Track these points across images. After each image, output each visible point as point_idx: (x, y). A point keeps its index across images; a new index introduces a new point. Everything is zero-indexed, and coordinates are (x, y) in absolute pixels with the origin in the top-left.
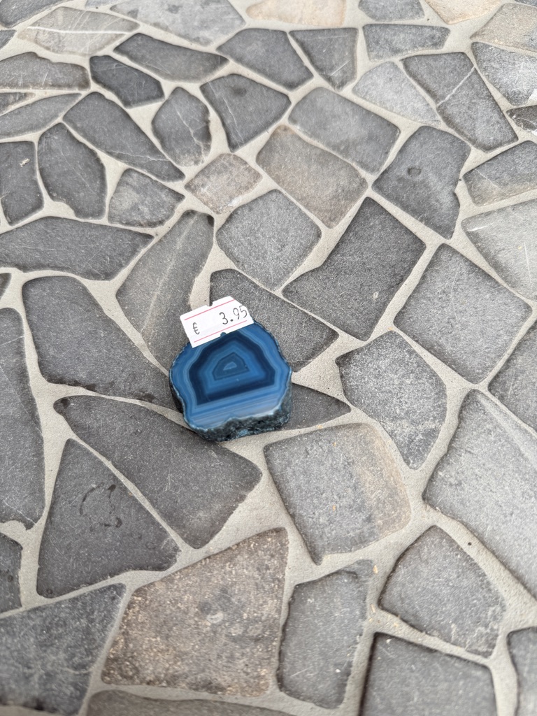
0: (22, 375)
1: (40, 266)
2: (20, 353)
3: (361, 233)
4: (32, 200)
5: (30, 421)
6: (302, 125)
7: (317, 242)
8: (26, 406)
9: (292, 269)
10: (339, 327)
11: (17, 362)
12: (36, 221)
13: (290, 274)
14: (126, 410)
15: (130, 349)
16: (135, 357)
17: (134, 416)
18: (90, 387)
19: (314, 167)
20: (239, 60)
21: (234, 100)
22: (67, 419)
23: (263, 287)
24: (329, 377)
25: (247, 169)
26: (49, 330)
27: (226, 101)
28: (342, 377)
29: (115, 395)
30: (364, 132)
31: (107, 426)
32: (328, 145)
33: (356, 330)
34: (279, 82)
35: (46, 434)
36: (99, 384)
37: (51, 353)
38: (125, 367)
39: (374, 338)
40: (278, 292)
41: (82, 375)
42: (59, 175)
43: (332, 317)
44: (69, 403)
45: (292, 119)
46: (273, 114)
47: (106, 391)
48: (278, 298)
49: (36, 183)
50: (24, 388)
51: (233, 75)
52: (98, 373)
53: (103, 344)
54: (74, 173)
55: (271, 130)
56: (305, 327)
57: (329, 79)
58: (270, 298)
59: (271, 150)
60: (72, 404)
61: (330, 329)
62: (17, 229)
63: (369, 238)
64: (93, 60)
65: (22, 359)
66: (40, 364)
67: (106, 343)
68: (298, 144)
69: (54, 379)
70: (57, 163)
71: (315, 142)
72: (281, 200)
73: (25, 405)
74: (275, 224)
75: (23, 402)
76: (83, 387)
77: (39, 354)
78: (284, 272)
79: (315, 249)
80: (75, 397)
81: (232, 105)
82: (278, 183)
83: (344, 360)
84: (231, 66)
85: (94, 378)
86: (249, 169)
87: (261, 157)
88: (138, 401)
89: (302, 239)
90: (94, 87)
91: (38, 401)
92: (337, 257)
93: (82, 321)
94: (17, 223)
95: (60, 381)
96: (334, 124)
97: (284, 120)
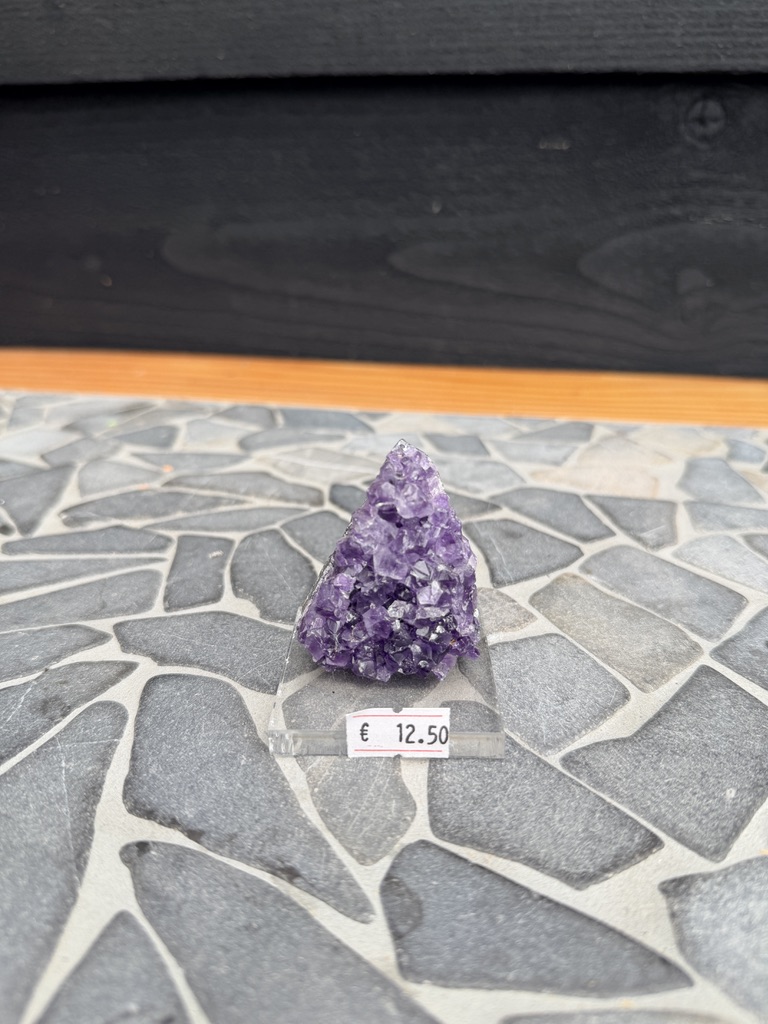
0: (93, 791)
1: (185, 661)
2: (104, 761)
3: (697, 705)
4: (208, 591)
5: (70, 861)
6: (599, 576)
7: (623, 705)
8: (75, 838)
9: (579, 731)
10: (664, 831)
11: (93, 770)
12: (202, 614)
13: (576, 737)
14: (242, 885)
15: (282, 791)
16: (285, 805)
17: (253, 897)
18: (194, 835)
19: (617, 620)
20: (516, 509)
21: (504, 541)
22: (134, 876)
23: (527, 747)
24: (645, 913)
25: (514, 607)
26: (164, 739)
27: (494, 541)
28: (673, 915)
29: (231, 855)
30: (694, 595)
31: (200, 902)
32: (638, 600)
33: (698, 841)
34: (569, 534)
35: (86, 892)
36: (210, 832)
37: (153, 770)
38: (263, 816)
39: (734, 862)
40: (554, 759)
41: (188, 813)
42: (255, 573)
43: (652, 812)
44: (149, 850)
45: (585, 569)
46: (557, 561)
47: (218, 846)
48: (552, 768)
49: (221, 577)
50: (86, 810)
51: (506, 521)
52: (216, 815)
53: (239, 774)
54: (275, 574)
55: (554, 575)
56: (600, 818)
57: (639, 539)
58: (538, 764)
59: (552, 594)
60: (153, 853)
61: (647, 831)
62: (172, 617)
63: (712, 714)
64: (335, 487)
65: (103, 769)
66: (128, 782)
67: (245, 775)
68: (593, 594)
69: (141, 809)
70: (257, 562)
71: (619, 596)
72: (564, 646)
73: (73, 835)
74: (554, 671)
75: (73, 830)
76: (182, 832)
77: (133, 769)
78: (565, 733)
79: (620, 713)
80: (163, 844)
81: (501, 545)
82: (561, 628)
83: (676, 888)
84: (505, 513)
85: (206, 822)
86: (519, 608)
87: (537, 598)
88: (269, 875)
89: (597, 696)
90: (328, 506)
91: (98, 837)
92: (659, 730)
93: (219, 737)
94: (176, 611)
95: (149, 814)
96: (647, 581)
97: (574, 569)
